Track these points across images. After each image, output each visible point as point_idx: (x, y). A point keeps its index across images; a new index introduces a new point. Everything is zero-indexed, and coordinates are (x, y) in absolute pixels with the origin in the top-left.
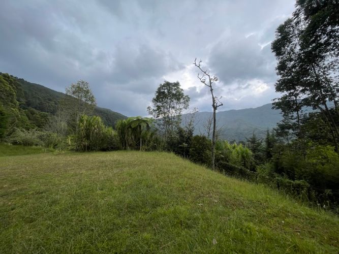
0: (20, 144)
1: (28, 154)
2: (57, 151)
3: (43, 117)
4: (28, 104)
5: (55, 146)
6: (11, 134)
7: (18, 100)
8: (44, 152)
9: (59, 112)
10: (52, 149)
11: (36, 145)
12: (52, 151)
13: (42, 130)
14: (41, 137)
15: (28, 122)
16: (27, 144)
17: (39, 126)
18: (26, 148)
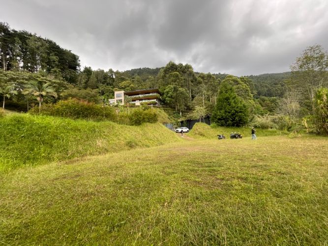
0: (259, 127)
1: (266, 135)
2: (292, 134)
3: (273, 101)
4: (259, 94)
5: (289, 129)
6: (252, 119)
7: (252, 93)
8: (279, 135)
9: (287, 94)
10: (286, 131)
11: (271, 128)
12: (287, 134)
13: (273, 115)
14: (274, 121)
15: (262, 109)
16: (264, 127)
17: (271, 111)
18: (264, 131)
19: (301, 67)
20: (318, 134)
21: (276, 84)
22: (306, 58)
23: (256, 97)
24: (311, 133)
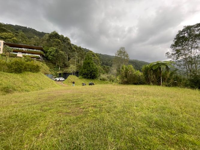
0: (102, 80)
1: (105, 84)
2: (114, 83)
3: (108, 68)
4: (103, 63)
5: (113, 81)
6: (99, 76)
8: (109, 83)
9: (113, 65)
11: (107, 80)
12: (112, 83)
13: (108, 74)
14: (108, 77)
15: (104, 71)
17: (107, 72)
18: (104, 81)
19: (118, 55)
20: (122, 83)
21: (109, 60)
22: (120, 51)
23: (102, 65)
24: (120, 83)
